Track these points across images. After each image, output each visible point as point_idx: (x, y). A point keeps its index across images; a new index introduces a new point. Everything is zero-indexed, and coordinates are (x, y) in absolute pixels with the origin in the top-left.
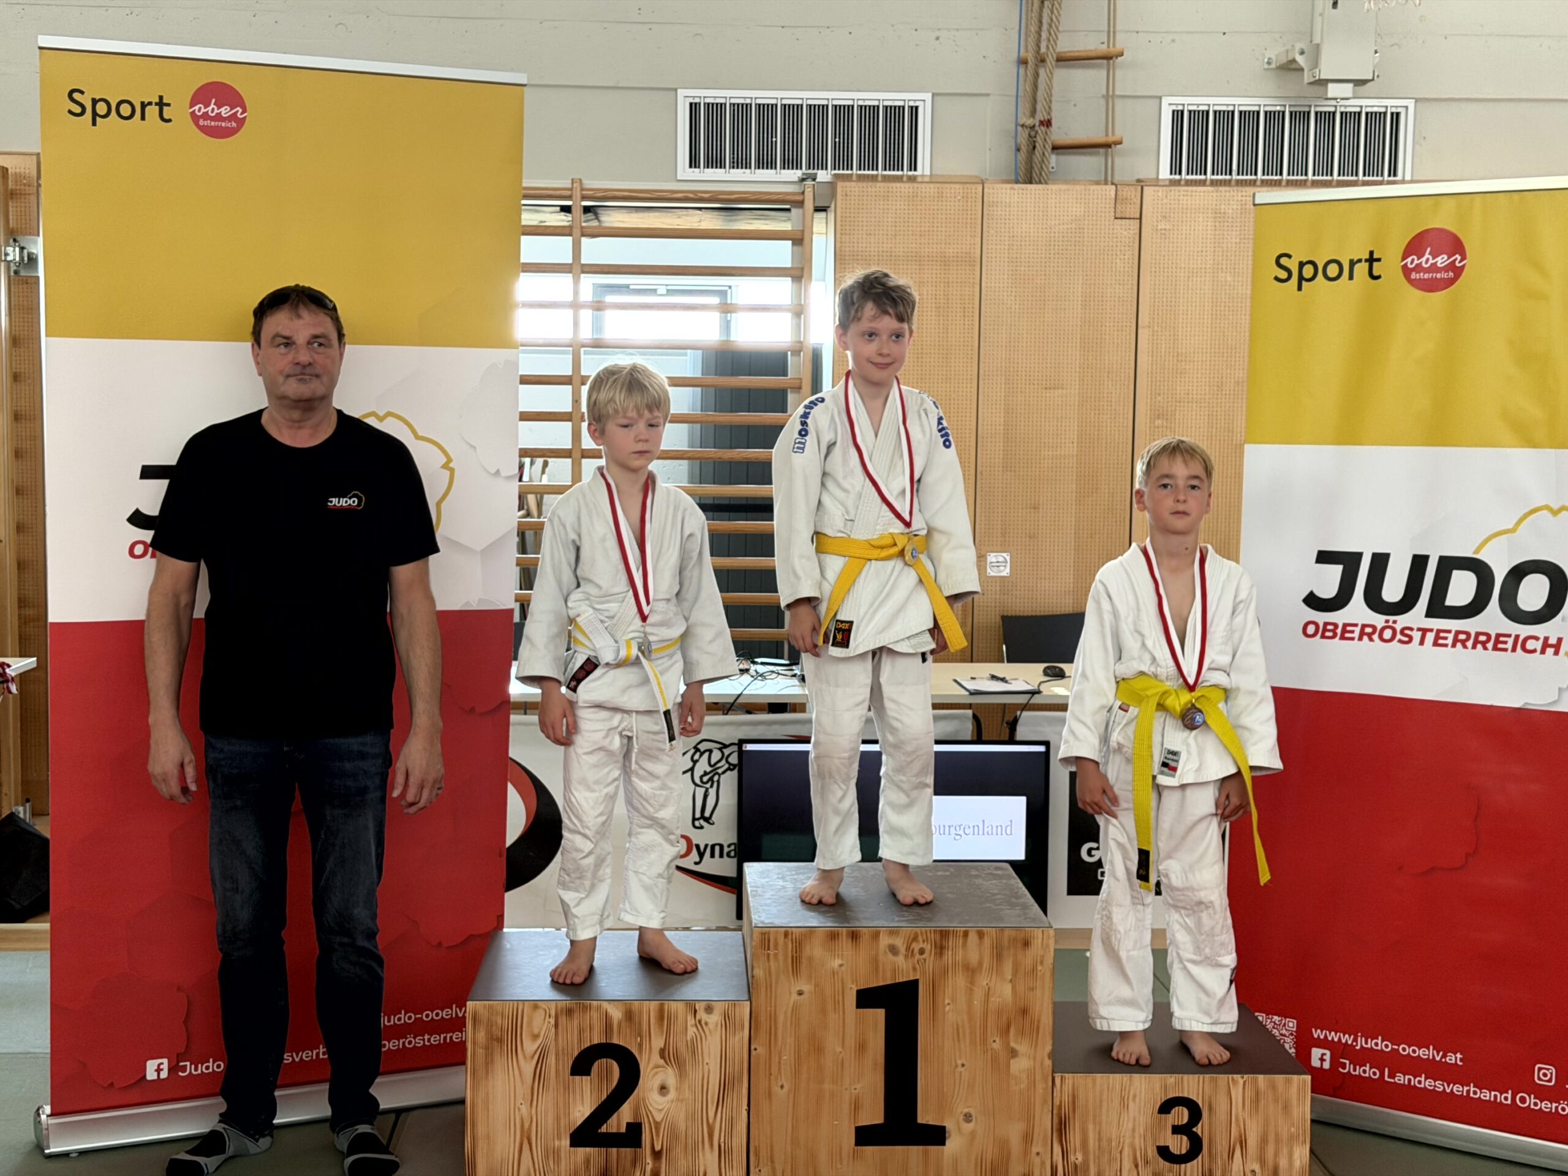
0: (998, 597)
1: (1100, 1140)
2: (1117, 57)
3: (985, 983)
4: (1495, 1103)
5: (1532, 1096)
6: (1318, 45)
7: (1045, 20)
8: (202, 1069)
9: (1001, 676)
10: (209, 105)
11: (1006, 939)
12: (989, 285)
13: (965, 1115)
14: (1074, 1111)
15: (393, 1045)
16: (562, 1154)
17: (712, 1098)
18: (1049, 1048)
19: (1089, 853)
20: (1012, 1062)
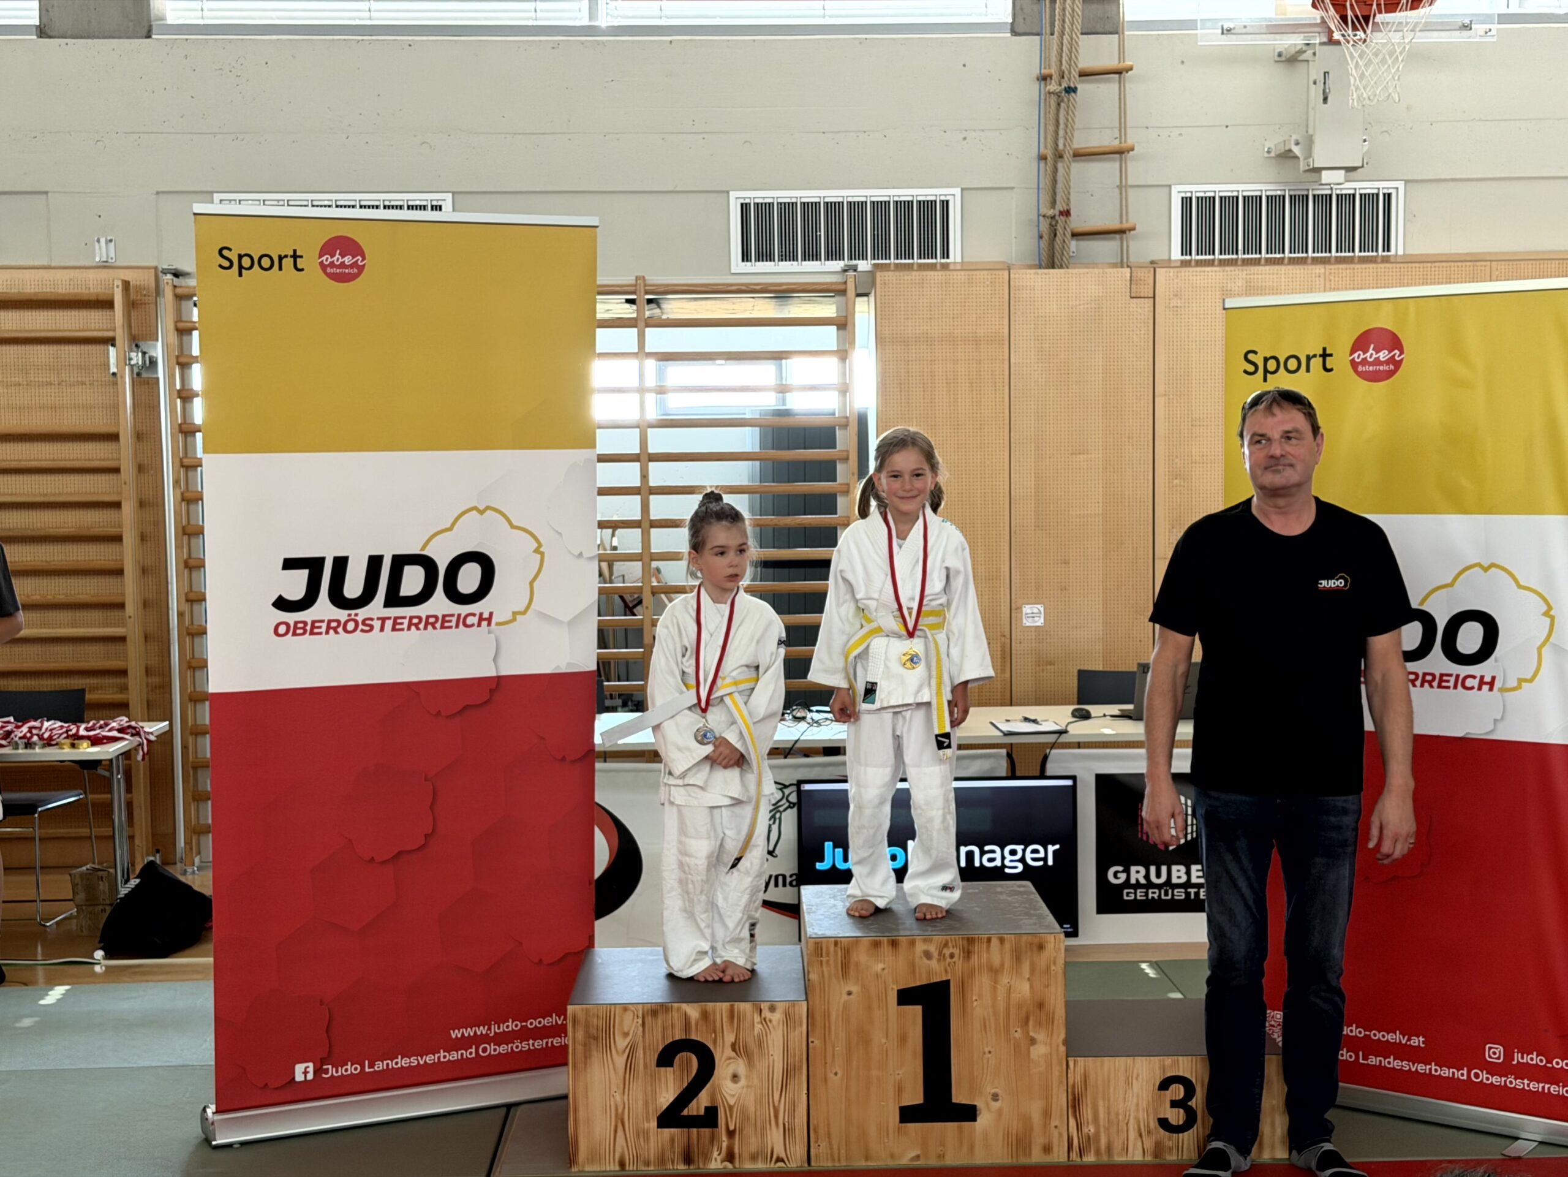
0: (1033, 645)
1: (1109, 1113)
2: (1128, 152)
3: (1006, 981)
4: (1452, 1080)
5: (1485, 1072)
6: (1312, 136)
7: (1062, 121)
8: (341, 1071)
9: (1033, 718)
10: (334, 256)
11: (1023, 945)
12: (1017, 361)
13: (993, 1095)
14: (1086, 1089)
15: (503, 1049)
16: (651, 1134)
17: (778, 1083)
18: (1063, 1036)
19: (1115, 875)
20: (1032, 1049)
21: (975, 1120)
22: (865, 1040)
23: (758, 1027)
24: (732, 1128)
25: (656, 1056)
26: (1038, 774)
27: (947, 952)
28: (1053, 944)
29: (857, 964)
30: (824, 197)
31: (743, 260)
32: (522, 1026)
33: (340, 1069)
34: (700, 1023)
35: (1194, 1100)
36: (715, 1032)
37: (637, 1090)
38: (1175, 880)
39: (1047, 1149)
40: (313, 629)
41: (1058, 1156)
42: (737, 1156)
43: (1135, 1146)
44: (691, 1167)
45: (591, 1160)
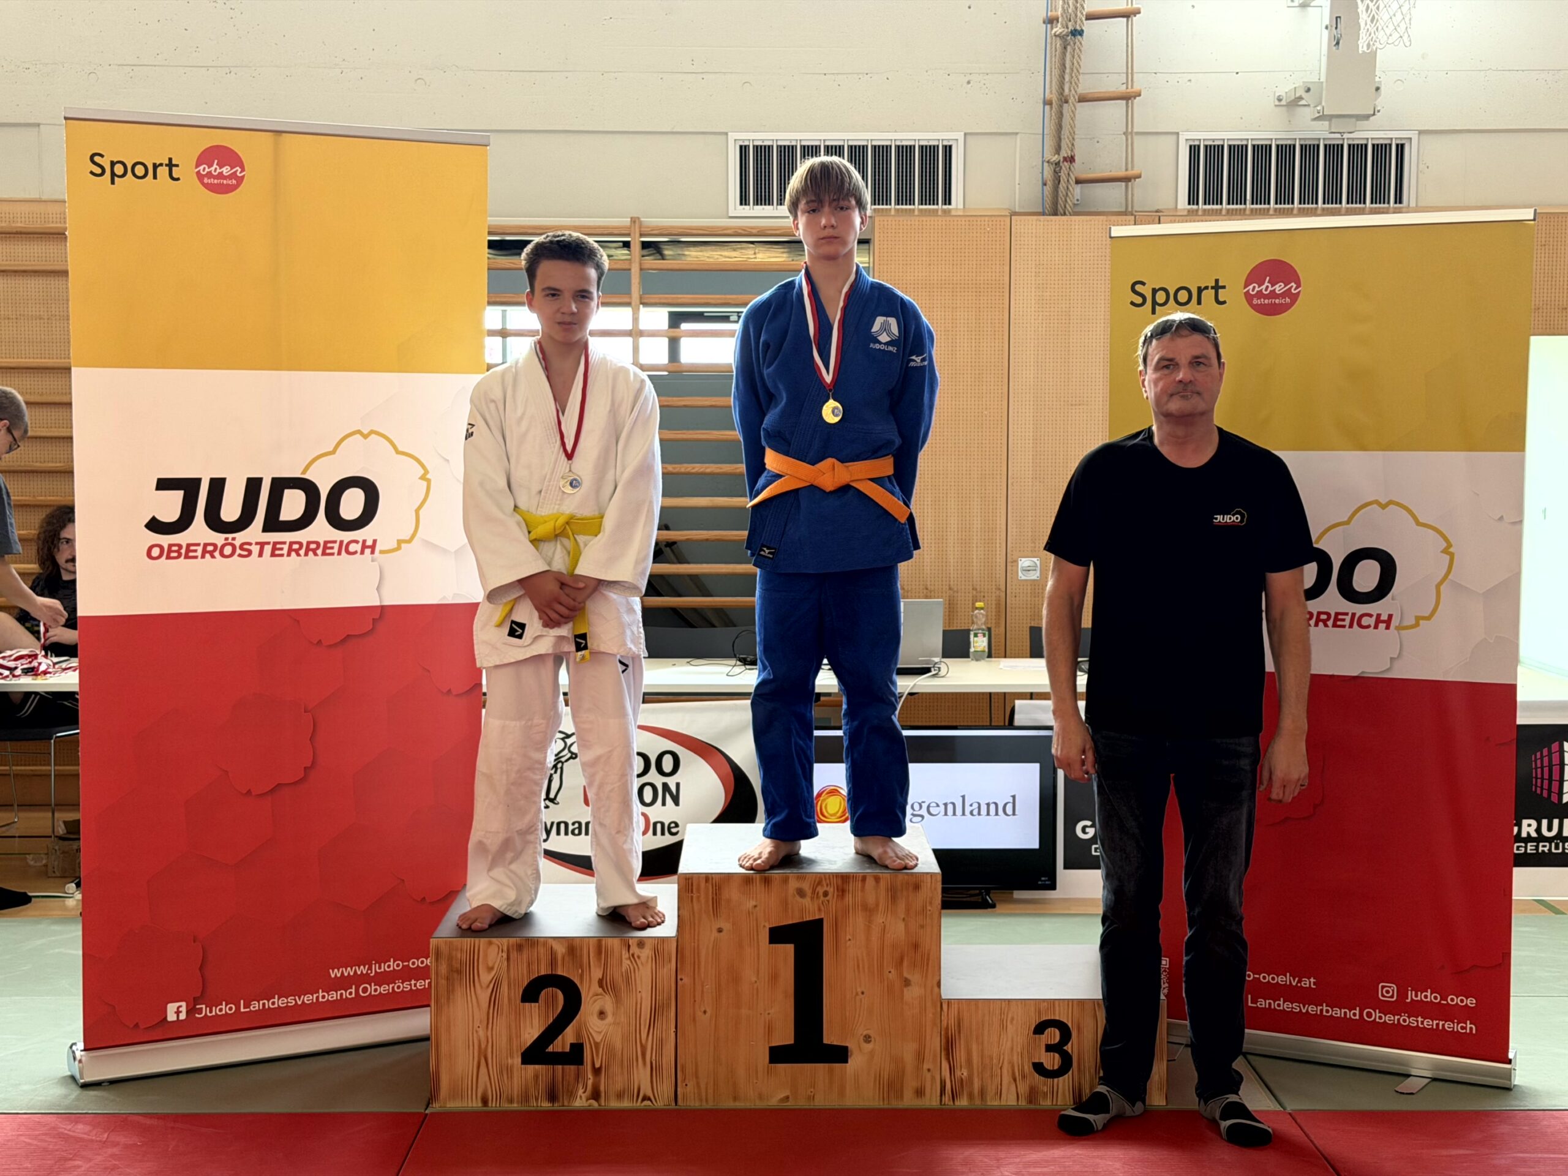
1: (983, 1057)
2: (1135, 97)
3: (881, 921)
4: (1343, 1019)
6: (1322, 83)
7: (1068, 66)
8: (215, 1011)
10: (212, 165)
11: (899, 883)
12: (1017, 309)
13: (865, 1036)
14: (959, 1032)
15: (384, 989)
16: (515, 1070)
17: (646, 1021)
19: (1083, 830)
20: (905, 990)
21: (846, 1062)
22: (736, 979)
23: (626, 963)
24: (597, 1065)
25: (521, 991)
27: (820, 890)
28: (929, 884)
29: (729, 901)
30: (824, 140)
31: (741, 204)
32: (403, 966)
33: (214, 1009)
34: (566, 958)
35: (1070, 1044)
36: (581, 967)
37: (501, 1026)
39: (920, 1093)
40: (188, 552)
41: (931, 1100)
42: (603, 1094)
43: (1008, 1089)
44: (556, 1104)
45: (455, 1094)
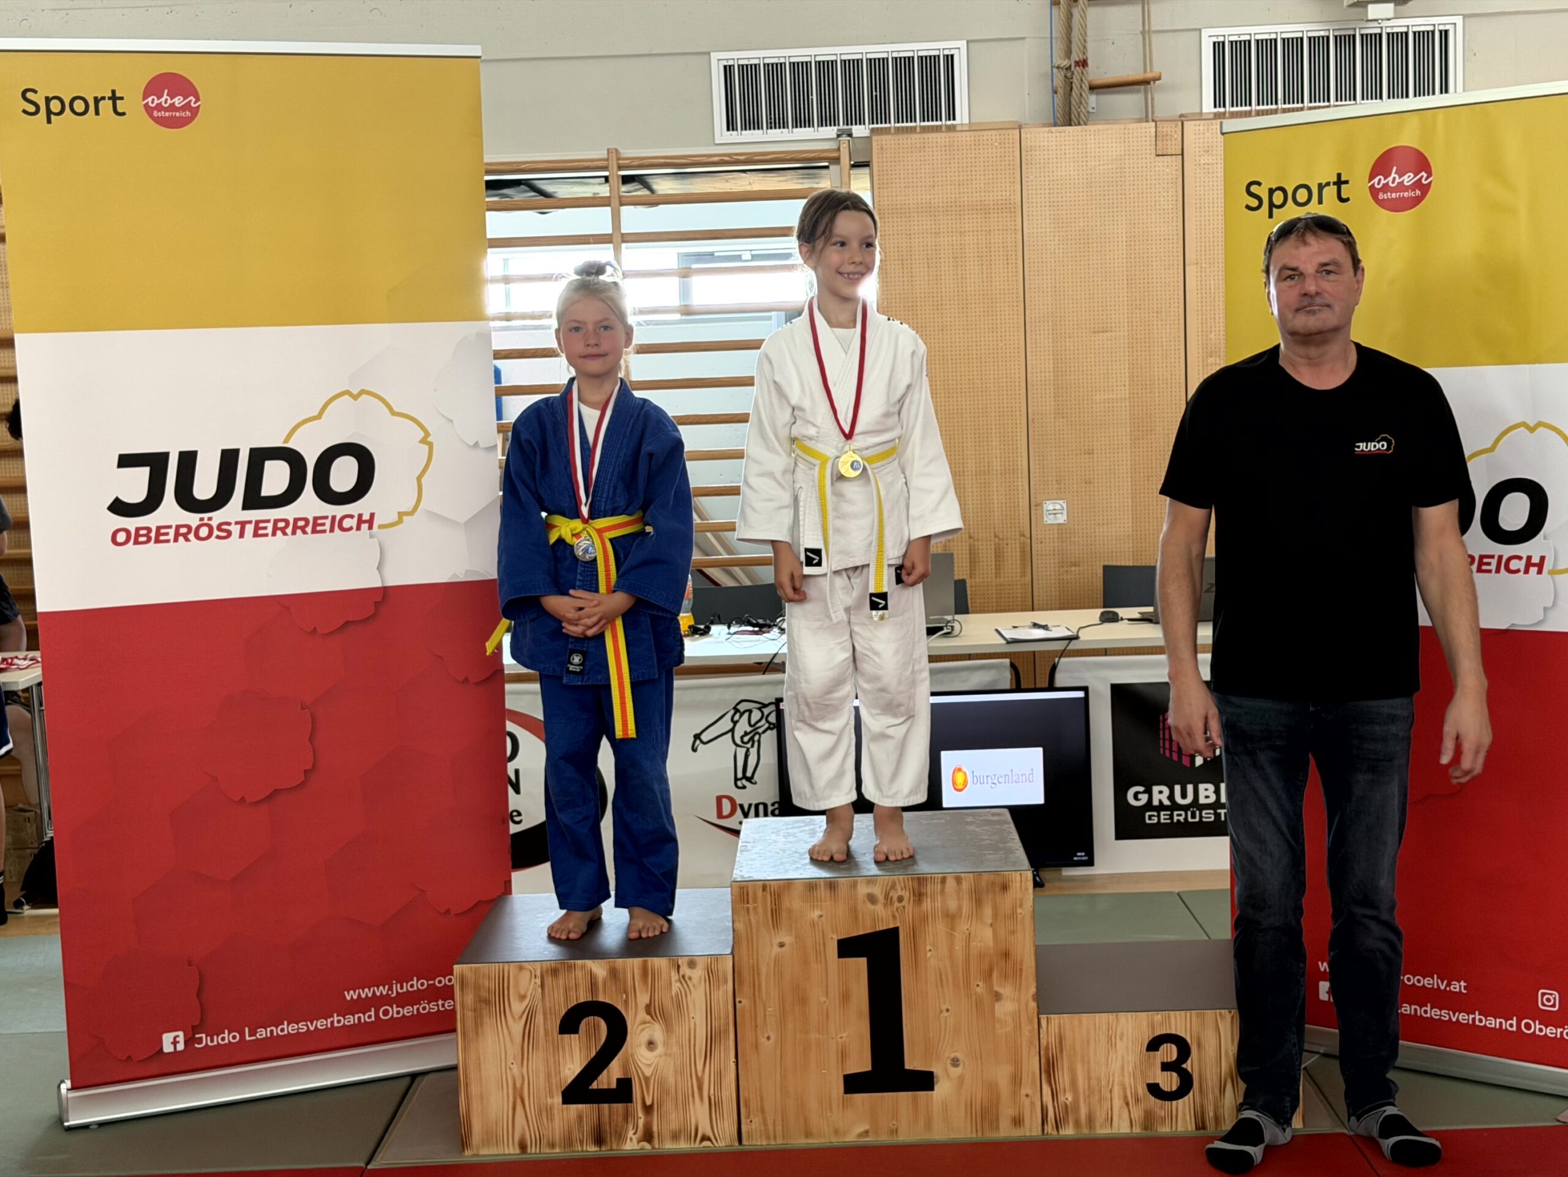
0: (1056, 545)
1: (1089, 1078)
3: (965, 928)
4: (1500, 1032)
5: (1537, 1022)
8: (217, 1040)
9: (1043, 623)
10: (162, 96)
11: (984, 884)
12: (1031, 231)
13: (953, 1060)
14: (1061, 1051)
15: (407, 1011)
16: (556, 1111)
17: (700, 1051)
18: (1033, 990)
19: (1136, 797)
20: (997, 1006)
21: (932, 1089)
22: (803, 1000)
23: (676, 986)
24: (649, 1102)
25: (558, 1022)
26: (1046, 685)
27: (894, 895)
28: (1018, 884)
29: (790, 911)
30: (815, 56)
31: (728, 129)
32: (428, 985)
33: (215, 1037)
34: (608, 984)
35: (1189, 1061)
36: (625, 992)
37: (538, 1061)
38: (1202, 800)
39: (1018, 1121)
40: (158, 536)
41: (1031, 1130)
42: (656, 1135)
43: (1120, 1116)
44: (603, 1149)
45: (487, 1141)
